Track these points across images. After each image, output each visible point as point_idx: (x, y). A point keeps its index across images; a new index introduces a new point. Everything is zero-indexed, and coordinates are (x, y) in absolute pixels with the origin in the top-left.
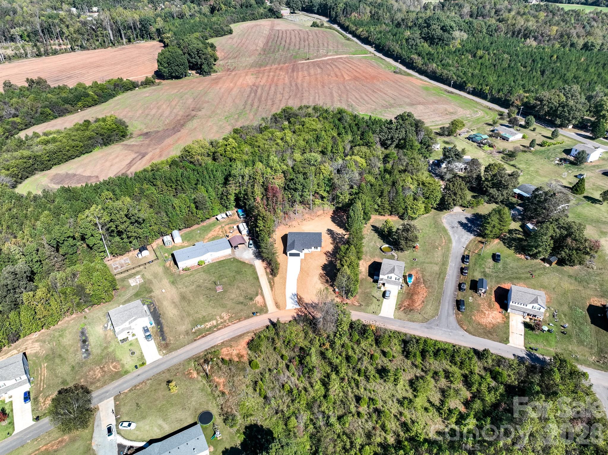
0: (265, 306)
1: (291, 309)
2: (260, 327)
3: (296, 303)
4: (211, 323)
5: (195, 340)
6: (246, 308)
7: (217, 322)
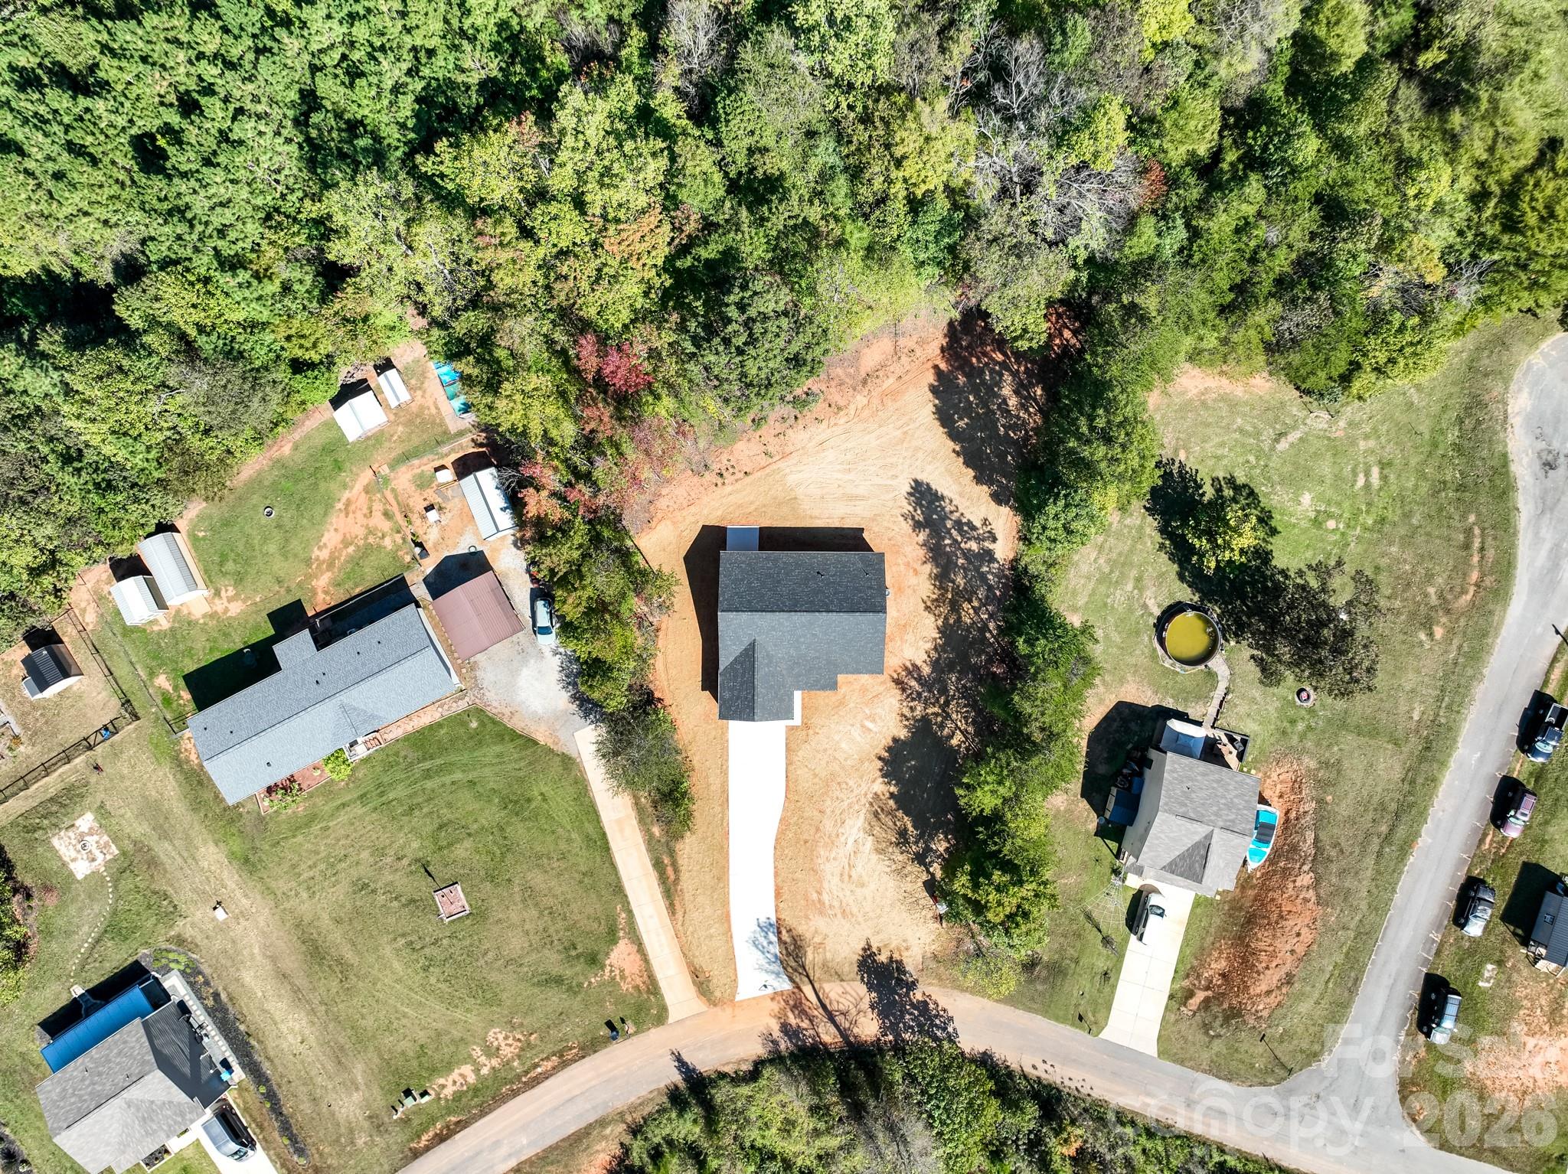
0: (653, 987)
1: (756, 1000)
2: (643, 1092)
3: (777, 967)
4: (455, 1075)
5: (416, 1154)
6: (576, 1003)
7: (477, 1071)
